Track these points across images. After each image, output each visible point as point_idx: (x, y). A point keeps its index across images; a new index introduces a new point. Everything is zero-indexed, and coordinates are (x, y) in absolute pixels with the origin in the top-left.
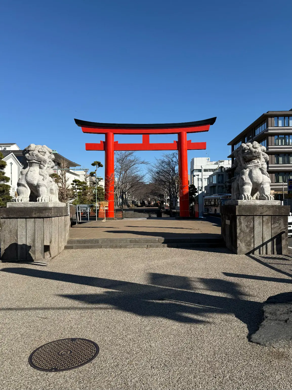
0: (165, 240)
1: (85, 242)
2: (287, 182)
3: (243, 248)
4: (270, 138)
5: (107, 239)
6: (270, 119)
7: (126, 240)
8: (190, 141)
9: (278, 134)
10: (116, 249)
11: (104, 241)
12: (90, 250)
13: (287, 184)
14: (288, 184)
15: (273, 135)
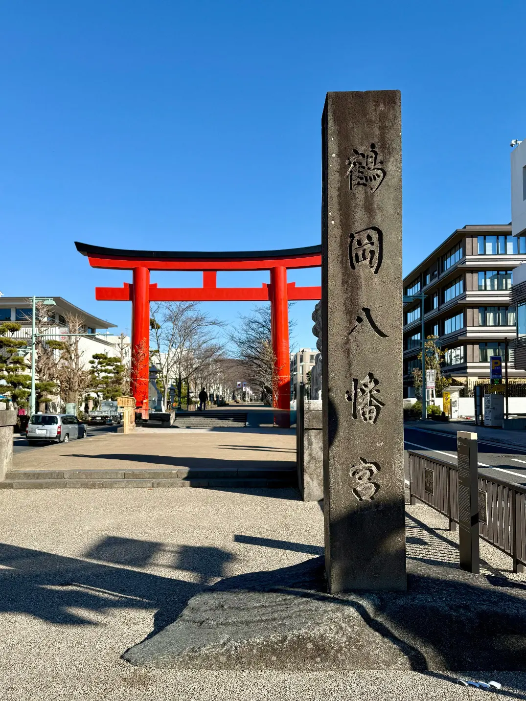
0: (190, 472)
1: (38, 475)
2: (489, 362)
3: (315, 489)
4: (469, 276)
5: (80, 471)
6: (468, 240)
7: (116, 472)
8: (294, 284)
9: (485, 270)
10: (93, 491)
11: (74, 474)
12: (42, 492)
13: (488, 364)
14: (492, 365)
15: (474, 270)
